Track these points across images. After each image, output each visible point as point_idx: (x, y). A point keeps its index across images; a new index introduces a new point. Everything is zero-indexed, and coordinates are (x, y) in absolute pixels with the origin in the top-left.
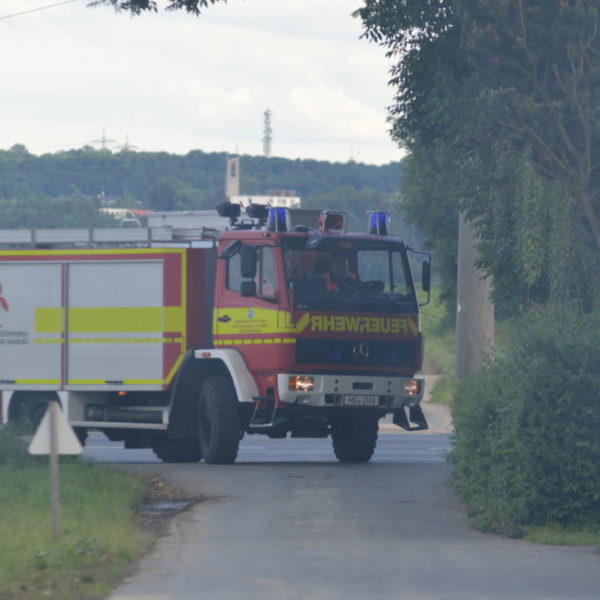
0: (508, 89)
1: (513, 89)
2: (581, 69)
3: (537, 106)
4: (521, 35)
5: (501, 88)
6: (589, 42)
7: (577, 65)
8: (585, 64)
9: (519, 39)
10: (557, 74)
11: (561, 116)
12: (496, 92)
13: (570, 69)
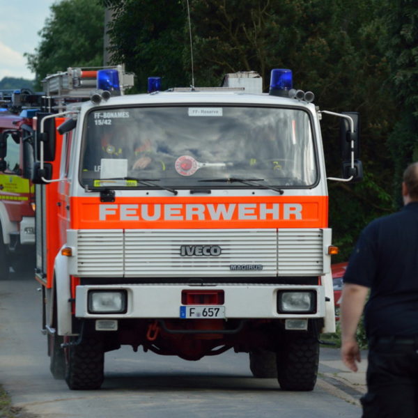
0: (214, 38)
1: (217, 38)
2: (259, 26)
3: (231, 49)
4: (223, 5)
5: (210, 37)
6: (265, 9)
7: (257, 24)
8: (262, 23)
9: (221, 7)
10: (244, 29)
11: (245, 56)
12: (207, 40)
13: (253, 26)
